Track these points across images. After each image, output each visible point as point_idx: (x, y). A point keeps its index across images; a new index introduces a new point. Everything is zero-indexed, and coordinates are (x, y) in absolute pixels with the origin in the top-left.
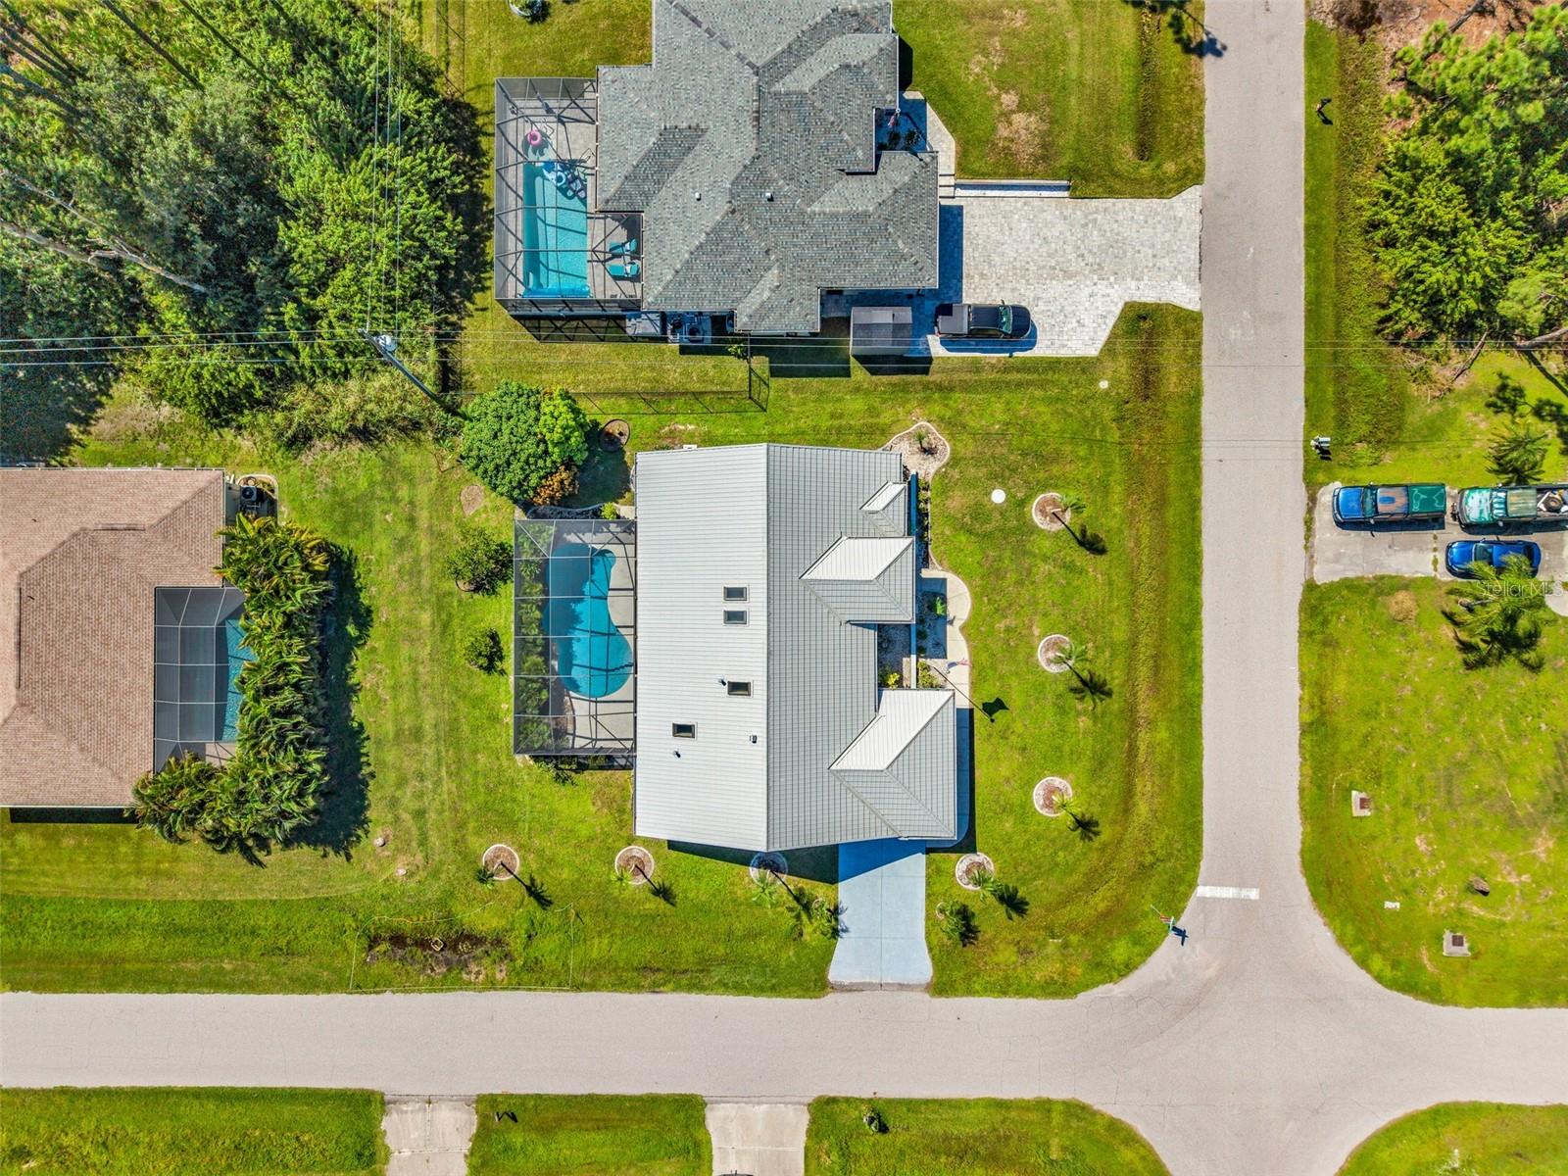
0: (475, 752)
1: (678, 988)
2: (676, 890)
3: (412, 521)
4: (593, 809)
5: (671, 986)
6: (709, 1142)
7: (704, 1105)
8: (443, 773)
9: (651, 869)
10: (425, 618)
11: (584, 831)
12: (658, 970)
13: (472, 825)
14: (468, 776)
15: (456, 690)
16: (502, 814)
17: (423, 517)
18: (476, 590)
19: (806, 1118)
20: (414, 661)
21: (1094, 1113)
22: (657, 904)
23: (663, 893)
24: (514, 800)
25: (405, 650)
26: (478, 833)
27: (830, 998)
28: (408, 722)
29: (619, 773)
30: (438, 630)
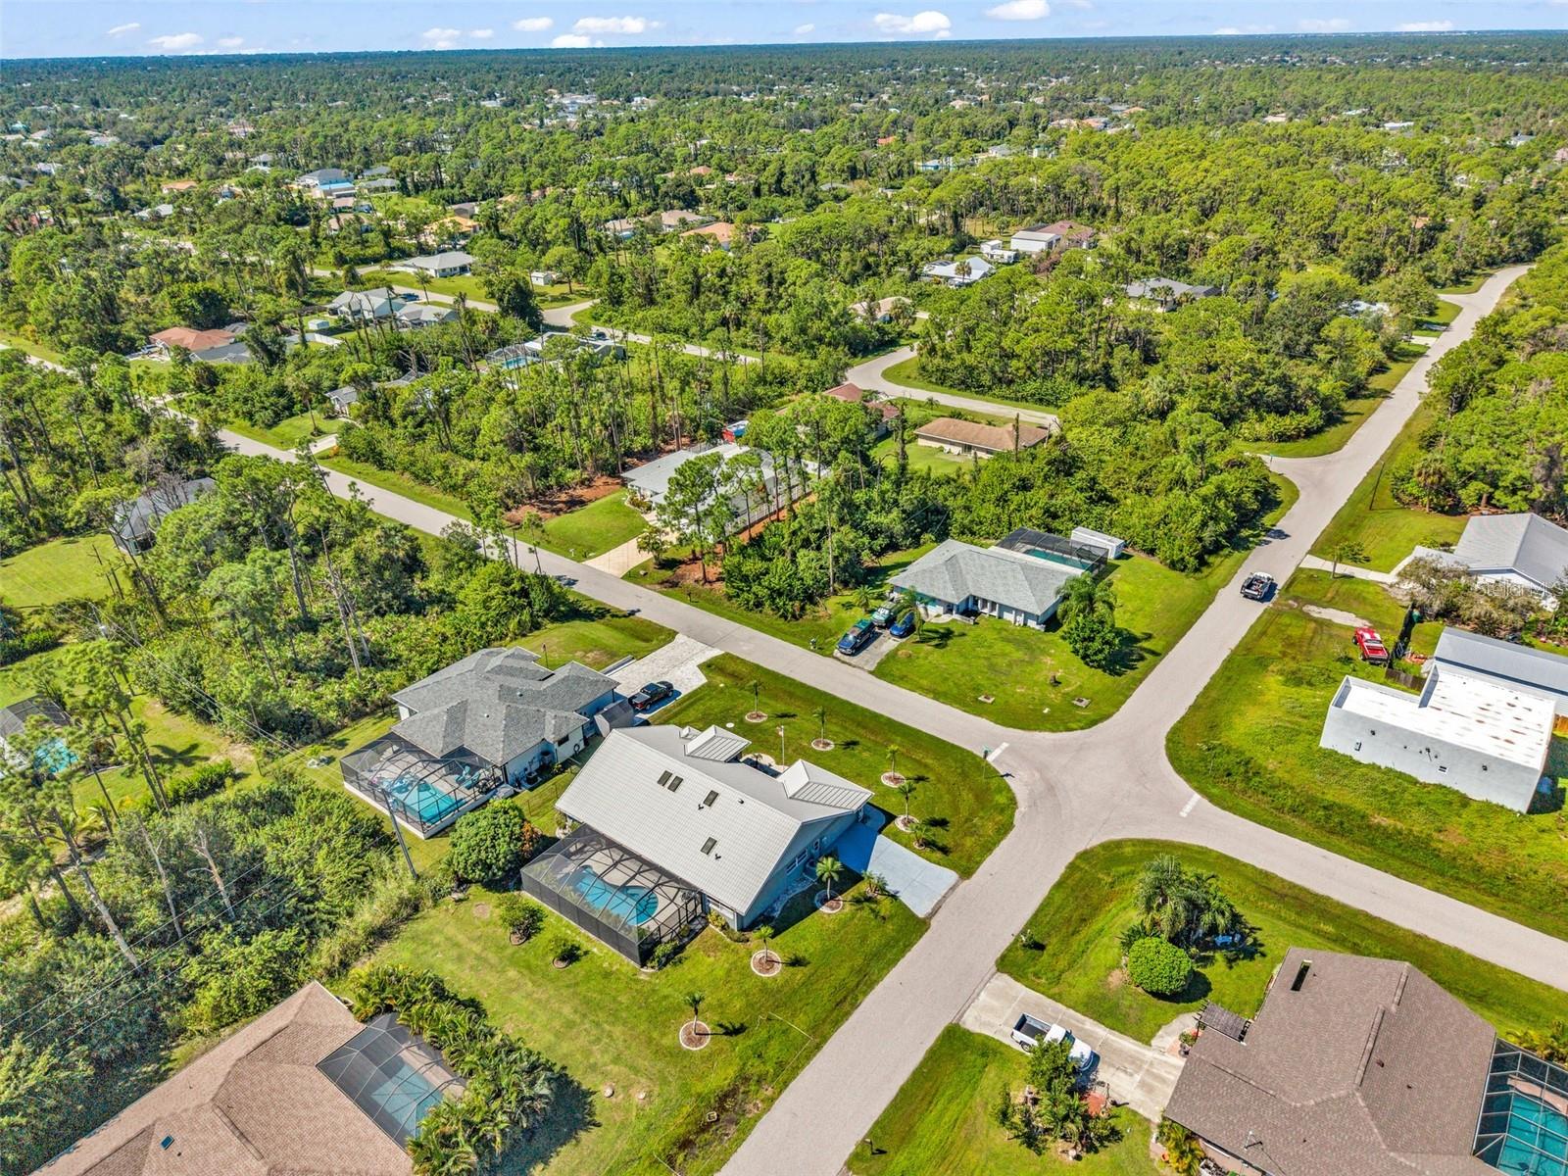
0: (614, 999)
1: (865, 994)
2: (800, 955)
3: (457, 945)
4: (712, 959)
5: (860, 997)
6: (987, 1037)
7: (957, 1025)
8: (607, 1027)
9: (776, 956)
10: (512, 973)
11: (721, 973)
12: (845, 998)
13: (655, 1035)
14: (624, 1015)
15: (568, 986)
16: (667, 1009)
17: (461, 938)
18: (529, 937)
19: (1006, 977)
20: (529, 995)
21: (1092, 850)
22: (800, 973)
23: (796, 962)
24: (666, 997)
25: (515, 996)
26: (663, 1035)
27: (934, 923)
28: (557, 1024)
29: (704, 933)
30: (526, 972)
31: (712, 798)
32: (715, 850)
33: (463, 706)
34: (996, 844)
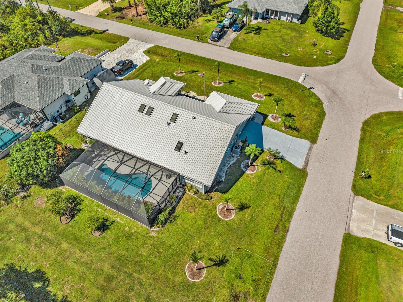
0: (137, 253)
1: (289, 221)
2: (244, 202)
3: (25, 229)
4: (193, 214)
5: (286, 223)
6: (369, 239)
7: (349, 234)
8: (136, 275)
9: (230, 205)
10: (65, 245)
11: (200, 223)
12: (278, 226)
13: (170, 275)
14: (146, 264)
15: (104, 249)
16: (173, 255)
17: (27, 224)
18: (73, 217)
19: (360, 197)
20: (78, 261)
21: (368, 120)
22: (247, 213)
23: (242, 207)
24: (170, 246)
25: (69, 263)
26: (175, 274)
27: (308, 170)
28: (101, 280)
29: (184, 197)
30: (74, 242)
31: (175, 117)
32: (183, 149)
33: (11, 79)
34: (321, 122)
